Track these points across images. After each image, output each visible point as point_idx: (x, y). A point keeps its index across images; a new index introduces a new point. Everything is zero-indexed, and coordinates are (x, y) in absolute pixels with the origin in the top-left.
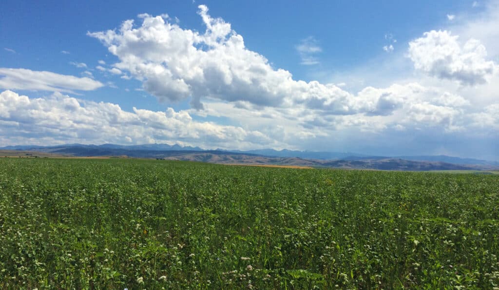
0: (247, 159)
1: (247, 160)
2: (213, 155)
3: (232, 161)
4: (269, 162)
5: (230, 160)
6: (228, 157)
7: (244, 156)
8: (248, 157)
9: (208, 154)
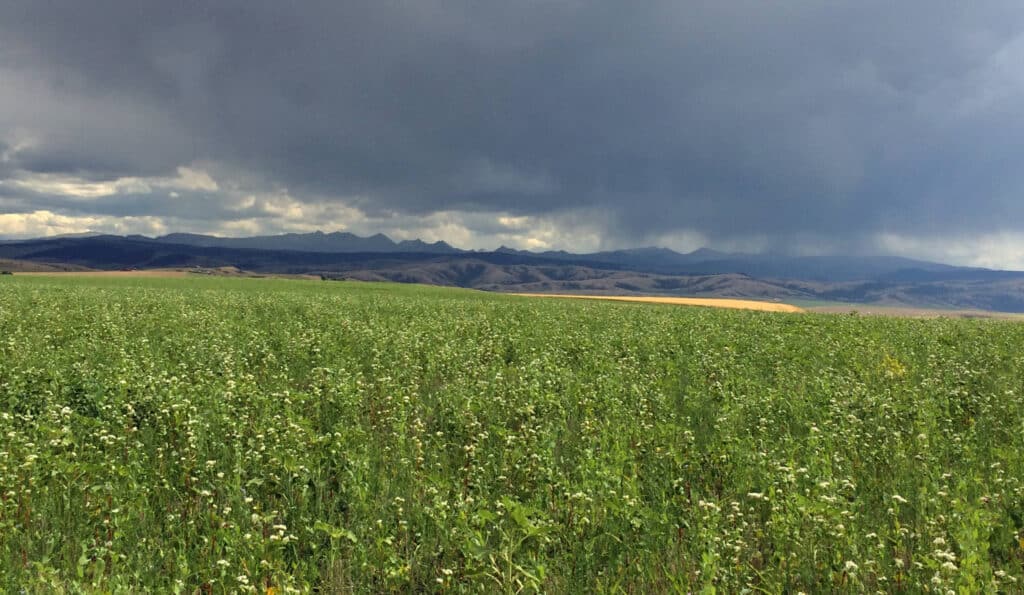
0: (589, 278)
1: (589, 282)
2: (490, 266)
3: (545, 284)
4: (655, 286)
5: (538, 280)
6: (532, 270)
7: (580, 270)
8: (591, 271)
9: (474, 263)
